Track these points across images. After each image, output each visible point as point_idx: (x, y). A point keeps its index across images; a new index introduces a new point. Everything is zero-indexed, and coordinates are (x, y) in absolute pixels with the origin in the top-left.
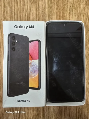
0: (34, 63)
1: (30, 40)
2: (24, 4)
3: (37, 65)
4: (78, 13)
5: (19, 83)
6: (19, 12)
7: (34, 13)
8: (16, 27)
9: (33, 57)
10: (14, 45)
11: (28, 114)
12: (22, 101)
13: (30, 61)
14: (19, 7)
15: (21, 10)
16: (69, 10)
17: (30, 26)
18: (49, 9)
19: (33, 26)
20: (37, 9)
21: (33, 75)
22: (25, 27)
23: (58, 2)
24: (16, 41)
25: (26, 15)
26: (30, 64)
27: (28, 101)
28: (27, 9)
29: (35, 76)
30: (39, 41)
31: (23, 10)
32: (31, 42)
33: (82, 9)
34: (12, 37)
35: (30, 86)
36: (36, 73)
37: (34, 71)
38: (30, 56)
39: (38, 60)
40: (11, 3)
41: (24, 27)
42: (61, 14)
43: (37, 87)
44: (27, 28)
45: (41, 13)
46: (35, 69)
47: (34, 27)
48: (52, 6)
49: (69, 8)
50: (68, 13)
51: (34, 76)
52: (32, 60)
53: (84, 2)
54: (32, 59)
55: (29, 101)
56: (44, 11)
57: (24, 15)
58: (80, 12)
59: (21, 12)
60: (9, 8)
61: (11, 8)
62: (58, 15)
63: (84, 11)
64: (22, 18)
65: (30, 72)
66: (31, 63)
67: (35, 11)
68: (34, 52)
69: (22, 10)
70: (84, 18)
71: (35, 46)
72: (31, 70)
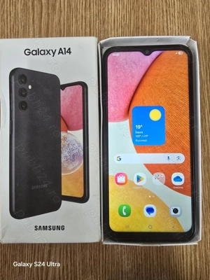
0: (72, 138)
1: (61, 83)
3: (79, 144)
4: (187, 11)
6: (43, 14)
7: (79, 16)
9: (70, 123)
10: (25, 96)
11: (69, 254)
12: (45, 228)
13: (63, 134)
14: (44, 2)
15: (48, 9)
16: (164, 4)
17: (61, 49)
18: (116, 5)
19: (69, 49)
20: (88, 6)
21: (71, 167)
24: (30, 87)
25: (59, 20)
26: (62, 142)
27: (58, 228)
28: (62, 6)
29: (74, 168)
31: (54, 9)
32: (64, 87)
35: (63, 194)
36: (76, 163)
37: (74, 158)
38: (62, 121)
39: (82, 131)
42: (145, 14)
43: (80, 194)
44: (54, 54)
45: (97, 15)
46: (75, 151)
47: (70, 53)
50: (163, 11)
51: (72, 170)
52: (68, 131)
54: (68, 128)
55: (63, 228)
56: (104, 9)
57: (56, 20)
58: (192, 8)
59: (48, 14)
60: (19, 7)
62: (137, 18)
63: (203, 5)
64: (52, 28)
65: (63, 160)
66: (65, 138)
67: (81, 11)
68: (71, 112)
69: (50, 8)
71: (73, 98)
72: (65, 154)
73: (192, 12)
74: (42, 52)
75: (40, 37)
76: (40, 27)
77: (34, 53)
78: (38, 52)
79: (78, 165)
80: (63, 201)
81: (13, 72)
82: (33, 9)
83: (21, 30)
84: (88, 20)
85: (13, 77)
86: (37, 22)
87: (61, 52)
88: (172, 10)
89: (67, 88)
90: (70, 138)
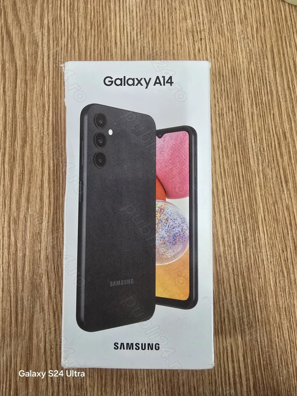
0: (173, 209)
1: (157, 128)
5: (118, 283)
8: (109, 81)
9: (169, 187)
10: (102, 145)
12: (130, 346)
13: (159, 204)
17: (158, 78)
19: (171, 78)
21: (170, 254)
22: (139, 82)
24: (111, 132)
26: (158, 215)
27: (150, 347)
29: (174, 256)
30: (191, 132)
32: (161, 133)
34: (96, 116)
35: (158, 294)
36: (178, 248)
37: (174, 240)
38: (158, 184)
39: (187, 199)
41: (136, 82)
43: (184, 297)
44: (147, 84)
46: (177, 230)
47: (171, 83)
52: (167, 200)
54: (167, 194)
55: (157, 347)
65: (158, 242)
66: (162, 210)
68: (171, 170)
71: (175, 150)
72: (161, 233)
74: (130, 82)
77: (118, 82)
78: (124, 82)
79: (182, 251)
80: (158, 307)
81: (86, 111)
85: (86, 118)
87: (157, 81)
89: (167, 136)
90: (169, 209)
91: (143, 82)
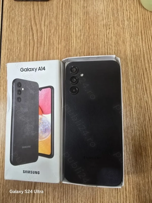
0: (45, 119)
1: (40, 87)
2: (42, 36)
3: (48, 122)
4: (120, 42)
5: (25, 147)
7: (55, 48)
8: (22, 70)
9: (44, 110)
10: (20, 94)
12: (29, 172)
13: (40, 116)
14: (36, 40)
15: (38, 44)
16: (106, 38)
21: (44, 136)
23: (89, 28)
24: (23, 89)
25: (44, 51)
27: (36, 173)
29: (46, 137)
30: (52, 88)
31: (41, 44)
32: (41, 89)
33: (127, 36)
34: (18, 83)
35: (39, 152)
36: (47, 134)
37: (45, 131)
38: (40, 110)
39: (50, 115)
40: (25, 36)
42: (94, 45)
43: (49, 153)
45: (65, 47)
46: (46, 127)
48: (81, 35)
49: (105, 36)
50: (105, 43)
51: (44, 138)
52: (43, 115)
53: (131, 23)
54: (43, 113)
56: (69, 43)
57: (42, 51)
58: (123, 40)
60: (22, 44)
61: (25, 42)
62: (89, 48)
65: (40, 131)
66: (41, 119)
67: (56, 45)
68: (45, 103)
70: (131, 49)
71: (46, 95)
72: (41, 128)
73: (124, 42)
75: (33, 61)
76: (33, 55)
78: (27, 70)
79: (48, 135)
80: (39, 157)
81: (14, 81)
82: (30, 45)
83: (22, 57)
84: (60, 50)
85: (14, 84)
86: (31, 52)
87: (39, 69)
88: (110, 42)
89: (43, 90)
90: (44, 119)
91: (34, 69)
